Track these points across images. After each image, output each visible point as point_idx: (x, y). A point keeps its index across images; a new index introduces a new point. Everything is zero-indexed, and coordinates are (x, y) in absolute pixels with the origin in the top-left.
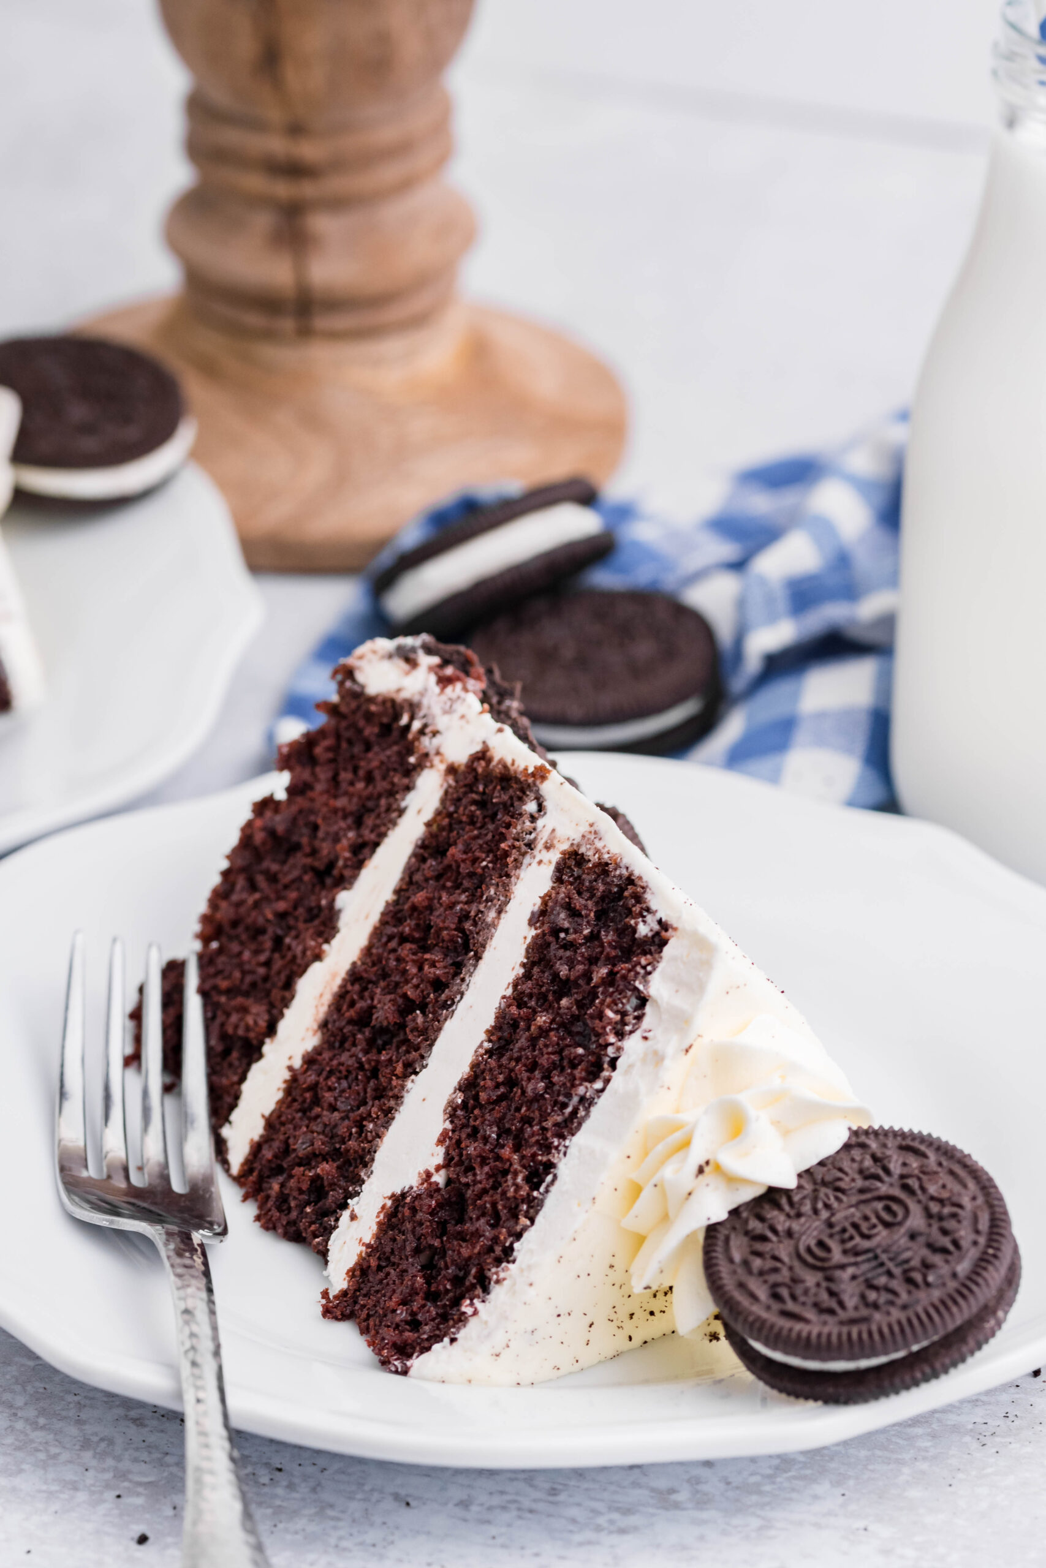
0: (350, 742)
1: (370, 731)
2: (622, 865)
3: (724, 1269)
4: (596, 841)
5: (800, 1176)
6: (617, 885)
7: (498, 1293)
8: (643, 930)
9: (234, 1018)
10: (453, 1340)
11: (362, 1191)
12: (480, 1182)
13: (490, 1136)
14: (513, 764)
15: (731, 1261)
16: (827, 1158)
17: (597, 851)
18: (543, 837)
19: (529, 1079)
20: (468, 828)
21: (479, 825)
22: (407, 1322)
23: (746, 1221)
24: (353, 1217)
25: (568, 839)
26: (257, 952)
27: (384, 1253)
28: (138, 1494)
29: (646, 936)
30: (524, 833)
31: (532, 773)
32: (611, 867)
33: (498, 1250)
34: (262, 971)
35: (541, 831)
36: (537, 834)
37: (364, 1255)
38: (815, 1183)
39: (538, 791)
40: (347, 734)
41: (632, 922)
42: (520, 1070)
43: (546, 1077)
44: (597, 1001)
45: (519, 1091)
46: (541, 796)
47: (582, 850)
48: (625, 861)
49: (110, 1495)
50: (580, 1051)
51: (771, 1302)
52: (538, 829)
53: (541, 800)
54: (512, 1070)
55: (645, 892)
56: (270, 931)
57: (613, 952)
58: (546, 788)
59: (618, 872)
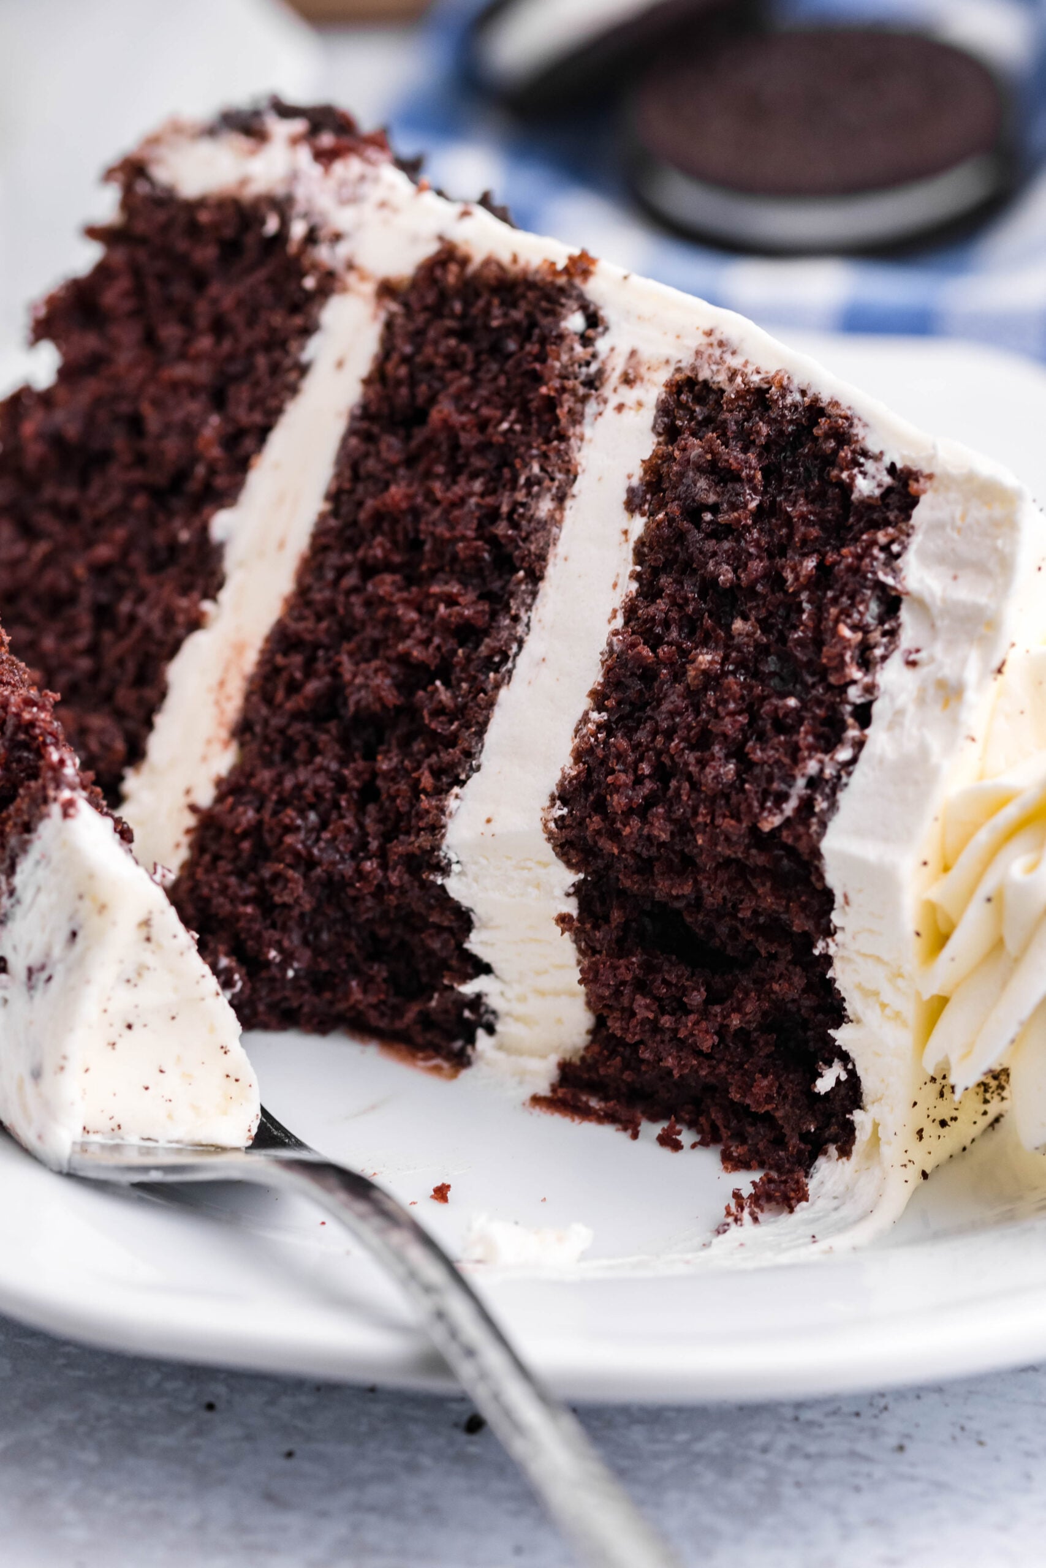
0: (163, 279)
1: (206, 254)
2: (792, 387)
4: (727, 357)
6: (791, 422)
8: (865, 487)
14: (514, 261)
17: (733, 375)
18: (617, 366)
19: (702, 763)
20: (449, 375)
21: (469, 366)
25: (667, 362)
26: (68, 634)
29: (872, 496)
30: (576, 366)
31: (565, 268)
32: (774, 394)
34: (85, 664)
35: (608, 357)
36: (604, 363)
39: (581, 297)
40: (159, 265)
41: (844, 475)
42: (677, 748)
43: (737, 753)
44: (804, 617)
45: (686, 785)
46: (590, 302)
47: (704, 374)
48: (797, 382)
50: (792, 702)
52: (602, 356)
53: (592, 308)
54: (659, 753)
55: (851, 425)
56: (86, 596)
57: (814, 532)
58: (595, 288)
59: (789, 400)
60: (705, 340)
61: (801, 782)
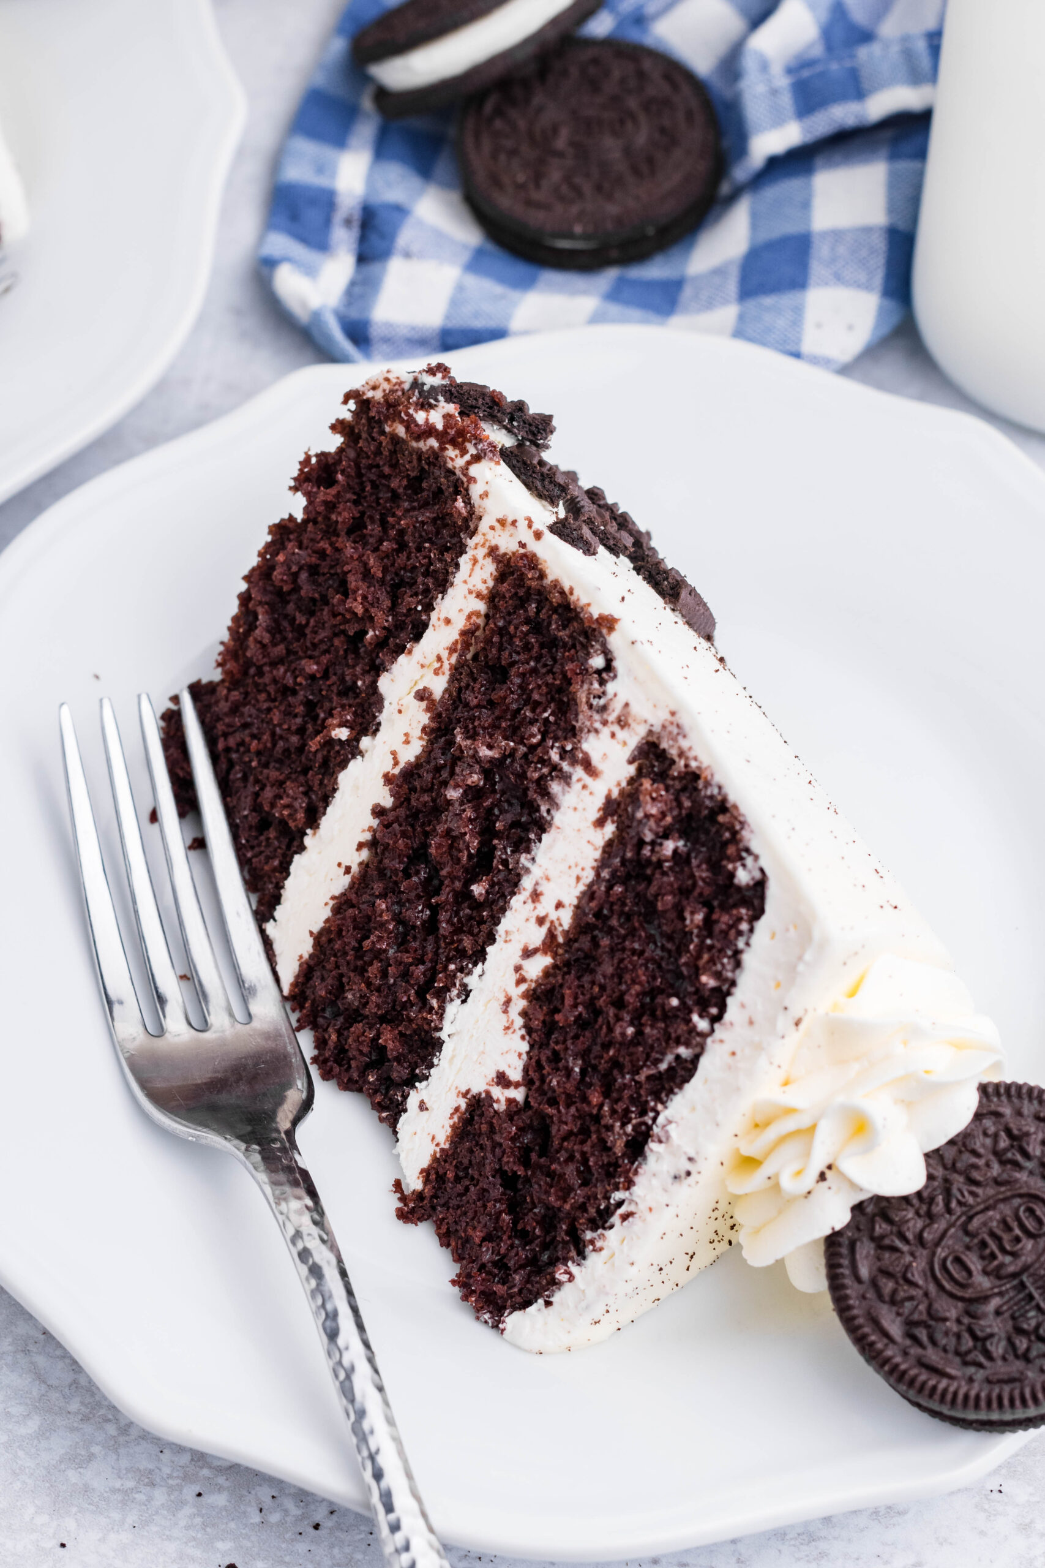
2: (713, 782)
3: (852, 1290)
4: (680, 738)
6: (707, 807)
7: (595, 1261)
8: (743, 877)
9: (268, 793)
10: (548, 1304)
11: (430, 1075)
12: (566, 1123)
13: (572, 1069)
14: (571, 593)
15: (858, 1280)
16: (958, 1135)
17: (683, 753)
18: (616, 708)
19: (616, 1018)
20: (522, 655)
21: (534, 655)
22: (495, 1264)
23: (872, 1222)
24: (423, 1107)
25: (645, 722)
26: (288, 714)
27: (461, 1163)
29: (748, 885)
30: (592, 696)
31: (597, 619)
32: (701, 784)
33: (592, 1211)
34: (294, 739)
35: (611, 700)
36: (608, 703)
37: (438, 1155)
39: (604, 645)
41: (730, 867)
42: (605, 1001)
43: (636, 1021)
44: (692, 948)
45: (605, 1029)
46: (610, 651)
47: (664, 745)
48: (718, 778)
50: (675, 1002)
51: (908, 1342)
52: (608, 697)
53: (610, 655)
54: (594, 998)
55: (742, 828)
56: (301, 694)
57: (707, 891)
58: (615, 641)
59: (709, 792)
60: (668, 717)
61: (670, 1058)
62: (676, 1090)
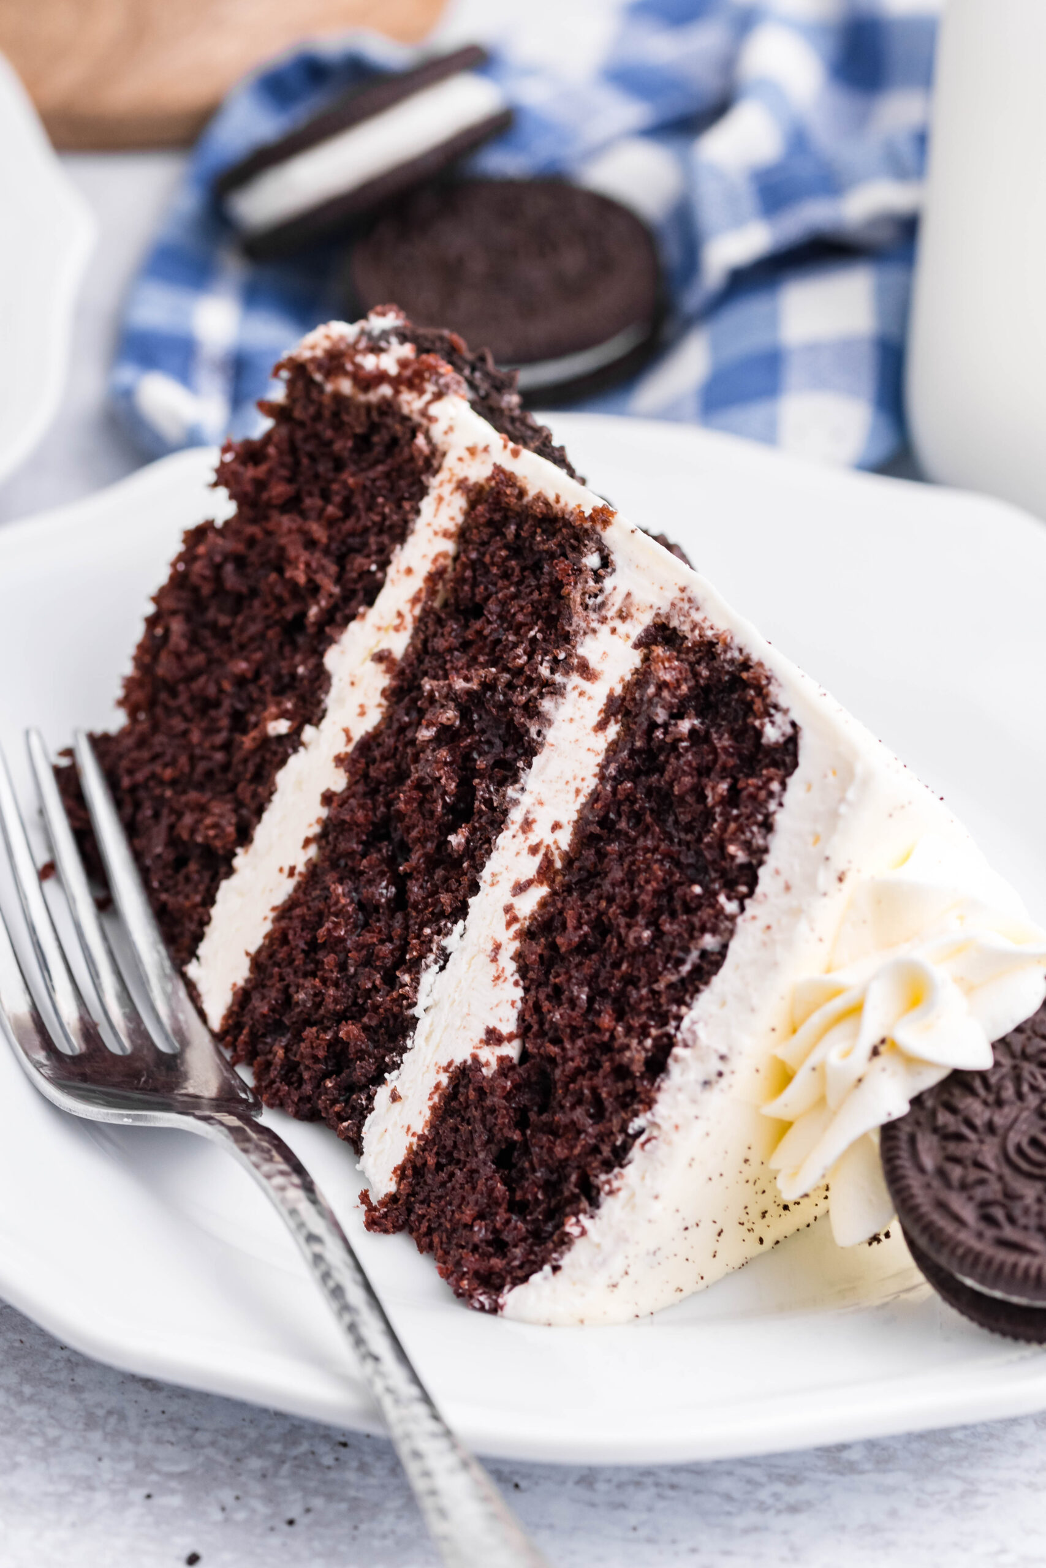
0: (312, 458)
1: (343, 445)
2: (733, 645)
3: (915, 1182)
4: (693, 612)
5: (994, 1046)
6: (728, 672)
7: (609, 1206)
8: (772, 734)
9: (188, 819)
10: (556, 1269)
11: (402, 1062)
12: (572, 1060)
13: (578, 997)
14: (558, 501)
15: (921, 1170)
16: (1026, 1022)
17: (695, 626)
18: (616, 601)
19: (629, 926)
20: (500, 583)
21: (515, 579)
22: (489, 1243)
23: (933, 1114)
24: (395, 1097)
25: (651, 607)
26: (211, 731)
27: (444, 1147)
28: (173, 1492)
29: (777, 743)
30: (587, 596)
31: (591, 516)
32: (719, 648)
33: (606, 1151)
34: (219, 756)
35: (610, 594)
36: (607, 598)
37: (415, 1148)
38: (1013, 1056)
39: (599, 541)
40: (309, 447)
41: (757, 723)
42: (614, 913)
43: (653, 923)
44: (715, 826)
45: (615, 943)
46: (606, 547)
47: (674, 623)
48: (738, 641)
49: (137, 1494)
50: (697, 889)
51: (982, 1226)
52: (607, 592)
53: (606, 551)
54: (601, 914)
55: (769, 683)
56: (227, 704)
57: (731, 762)
58: (611, 536)
59: (729, 656)
60: (678, 594)
61: (694, 955)
62: (702, 987)
